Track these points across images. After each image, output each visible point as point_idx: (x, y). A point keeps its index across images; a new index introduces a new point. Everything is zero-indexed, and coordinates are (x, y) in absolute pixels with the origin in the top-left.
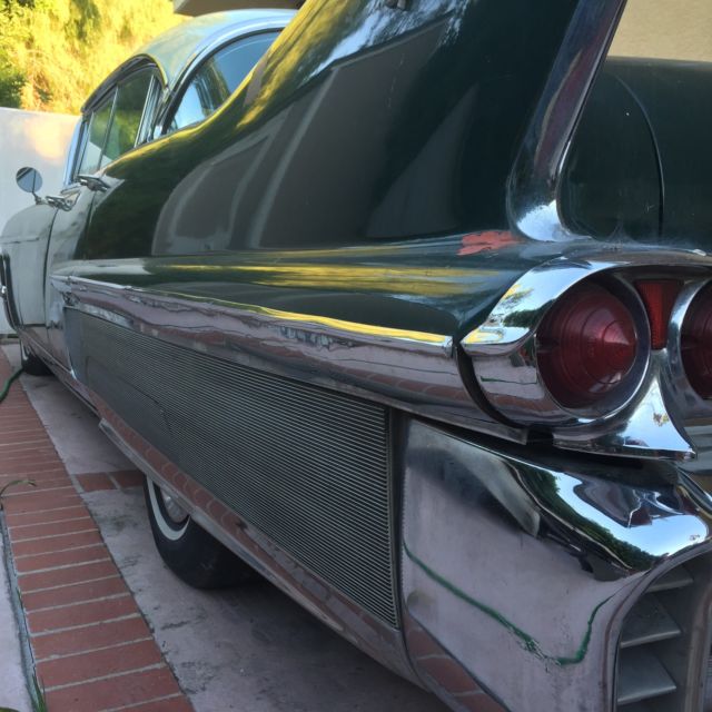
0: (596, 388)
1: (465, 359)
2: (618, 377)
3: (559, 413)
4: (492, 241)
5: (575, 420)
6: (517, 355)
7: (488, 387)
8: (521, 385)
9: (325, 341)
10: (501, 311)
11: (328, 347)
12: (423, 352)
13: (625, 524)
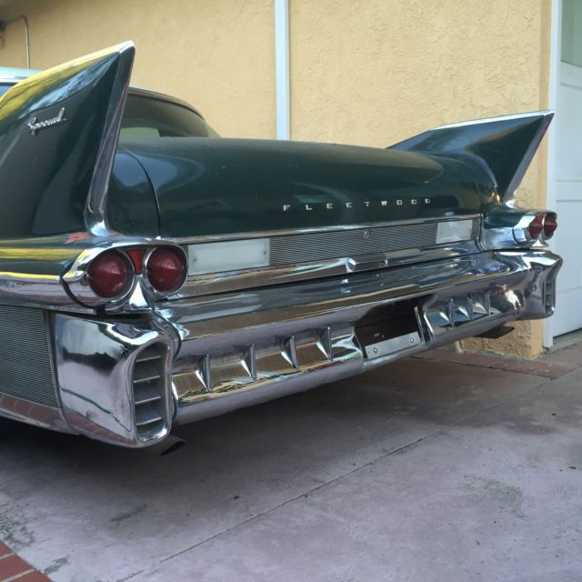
0: (114, 290)
1: (65, 284)
2: (121, 284)
3: (103, 300)
4: (80, 236)
5: (109, 302)
6: (82, 281)
7: (76, 294)
8: (86, 292)
9: (11, 283)
10: (75, 265)
11: (13, 286)
12: (51, 283)
13: (132, 338)
